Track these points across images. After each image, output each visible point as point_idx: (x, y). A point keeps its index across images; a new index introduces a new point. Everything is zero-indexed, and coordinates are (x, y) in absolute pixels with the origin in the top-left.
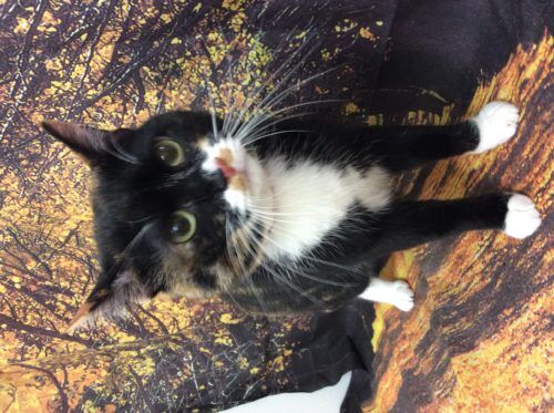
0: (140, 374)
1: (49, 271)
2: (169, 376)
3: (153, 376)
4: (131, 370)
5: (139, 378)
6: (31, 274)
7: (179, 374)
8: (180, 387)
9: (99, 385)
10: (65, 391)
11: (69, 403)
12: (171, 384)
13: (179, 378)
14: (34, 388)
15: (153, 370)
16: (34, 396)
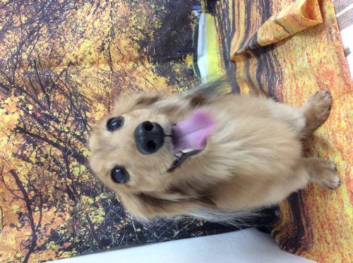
0: (93, 221)
1: (49, 103)
2: (114, 223)
3: (103, 224)
4: (87, 217)
5: (92, 225)
6: (39, 104)
7: (122, 221)
8: (122, 229)
9: (63, 228)
10: (37, 233)
11: (38, 242)
12: (116, 228)
13: (121, 224)
14: (15, 228)
15: (102, 219)
16: (13, 236)
